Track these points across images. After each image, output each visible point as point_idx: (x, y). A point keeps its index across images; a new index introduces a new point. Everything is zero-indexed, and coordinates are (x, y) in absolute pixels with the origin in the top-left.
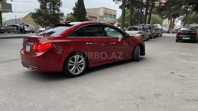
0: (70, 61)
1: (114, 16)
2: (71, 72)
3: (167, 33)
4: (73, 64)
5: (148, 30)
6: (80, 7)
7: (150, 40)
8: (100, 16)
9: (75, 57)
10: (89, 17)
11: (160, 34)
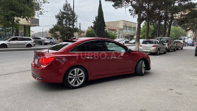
0: (70, 74)
1: (134, 29)
2: (71, 84)
3: (191, 46)
4: (73, 76)
5: (164, 43)
6: (99, 21)
7: (167, 53)
8: (119, 29)
9: (75, 70)
10: (109, 29)
11: (181, 47)
